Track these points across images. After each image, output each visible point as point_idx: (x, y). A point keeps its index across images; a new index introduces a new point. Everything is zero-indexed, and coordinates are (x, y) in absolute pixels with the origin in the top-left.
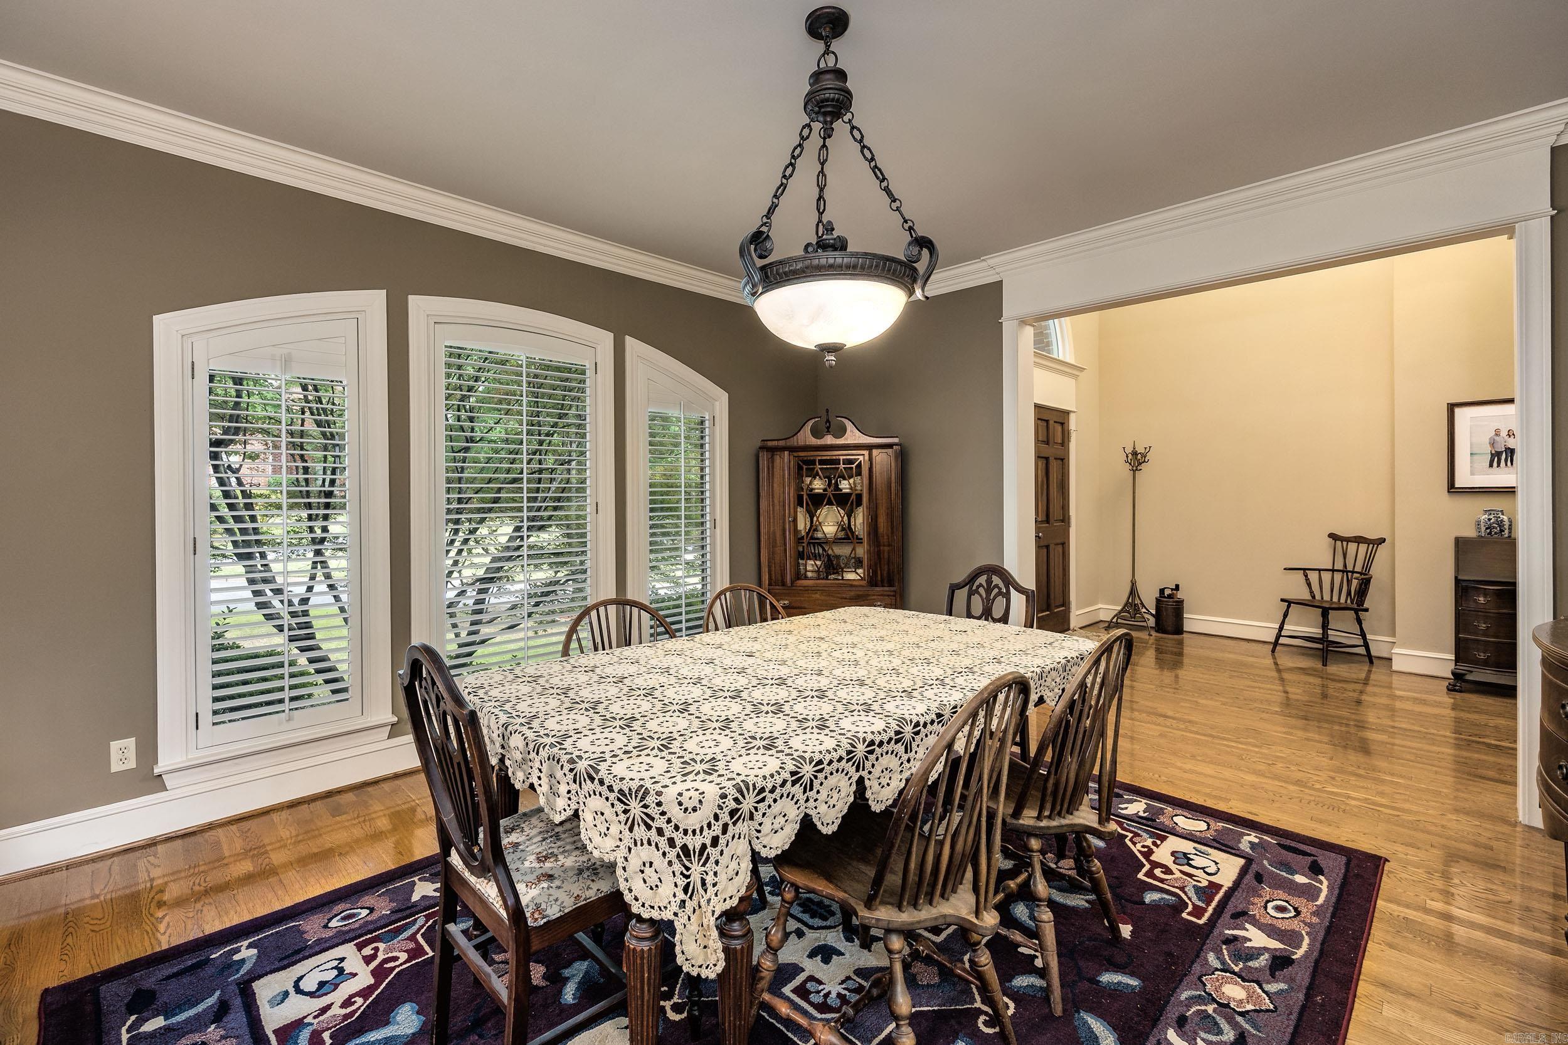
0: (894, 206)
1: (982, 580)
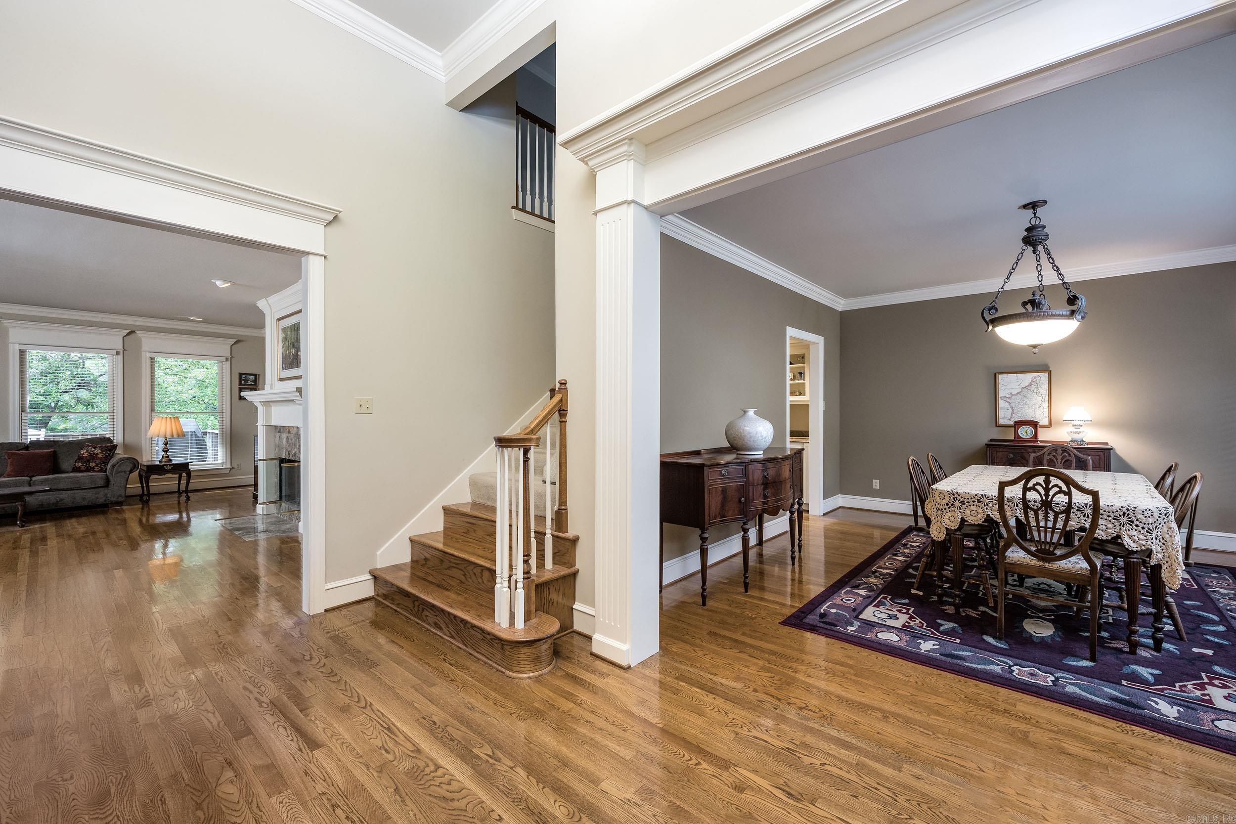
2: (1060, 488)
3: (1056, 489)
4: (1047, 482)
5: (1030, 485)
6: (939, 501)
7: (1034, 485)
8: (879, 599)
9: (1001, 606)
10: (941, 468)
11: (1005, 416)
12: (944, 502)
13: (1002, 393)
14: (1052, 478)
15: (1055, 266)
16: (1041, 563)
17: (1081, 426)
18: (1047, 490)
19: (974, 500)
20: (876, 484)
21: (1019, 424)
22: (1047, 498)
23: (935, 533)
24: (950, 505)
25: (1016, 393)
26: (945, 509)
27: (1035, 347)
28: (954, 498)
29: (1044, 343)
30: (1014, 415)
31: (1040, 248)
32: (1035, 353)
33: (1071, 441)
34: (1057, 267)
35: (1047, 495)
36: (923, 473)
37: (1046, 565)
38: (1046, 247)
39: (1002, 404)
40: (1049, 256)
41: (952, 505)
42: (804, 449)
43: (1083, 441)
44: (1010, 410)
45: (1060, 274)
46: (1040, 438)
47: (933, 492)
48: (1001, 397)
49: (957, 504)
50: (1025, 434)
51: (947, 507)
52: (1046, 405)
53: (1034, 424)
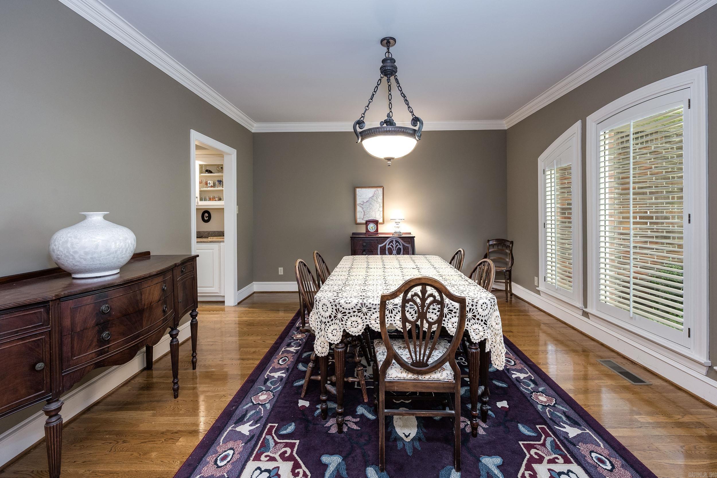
0: (368, 108)
1: (418, 289)
2: (434, 297)
3: (431, 299)
4: (424, 292)
5: (409, 296)
6: (323, 313)
7: (413, 296)
8: (263, 437)
9: (383, 433)
10: (324, 262)
11: (361, 218)
12: (327, 314)
13: (358, 201)
14: (428, 288)
15: (402, 93)
16: (415, 376)
17: (399, 222)
18: (423, 300)
19: (354, 310)
20: (281, 271)
21: (367, 223)
22: (423, 309)
23: (319, 348)
24: (333, 317)
25: (366, 201)
26: (328, 322)
27: (389, 159)
28: (336, 310)
29: (396, 158)
30: (365, 216)
31: (392, 78)
32: (389, 165)
33: (395, 233)
34: (404, 95)
35: (423, 305)
36: (310, 272)
37: (420, 377)
38: (396, 77)
39: (359, 209)
40: (398, 85)
41: (335, 317)
42: (198, 256)
43: (400, 233)
44: (363, 212)
45: (406, 100)
46: (379, 231)
47: (317, 303)
48: (358, 204)
49: (340, 316)
50: (371, 229)
51: (330, 320)
52: (381, 209)
53: (376, 222)
